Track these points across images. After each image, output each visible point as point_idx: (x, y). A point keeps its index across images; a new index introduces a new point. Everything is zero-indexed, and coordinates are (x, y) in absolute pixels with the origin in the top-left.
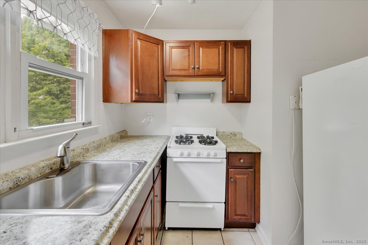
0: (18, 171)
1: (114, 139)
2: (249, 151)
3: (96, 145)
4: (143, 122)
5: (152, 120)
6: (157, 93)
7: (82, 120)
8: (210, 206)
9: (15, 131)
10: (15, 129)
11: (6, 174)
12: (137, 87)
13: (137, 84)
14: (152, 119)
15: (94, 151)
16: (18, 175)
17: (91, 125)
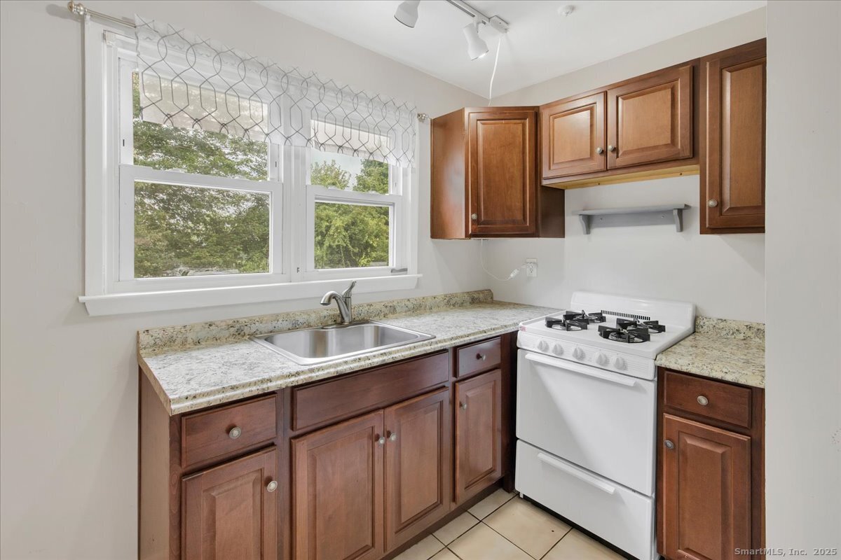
0: (299, 314)
1: (452, 302)
2: (729, 378)
3: (411, 306)
4: (512, 275)
5: (534, 274)
6: (519, 217)
7: (393, 265)
8: (610, 488)
9: (298, 271)
10: (298, 268)
11: (288, 314)
12: (476, 210)
13: (476, 204)
14: (535, 270)
15: (406, 312)
16: (297, 318)
17: (406, 274)
